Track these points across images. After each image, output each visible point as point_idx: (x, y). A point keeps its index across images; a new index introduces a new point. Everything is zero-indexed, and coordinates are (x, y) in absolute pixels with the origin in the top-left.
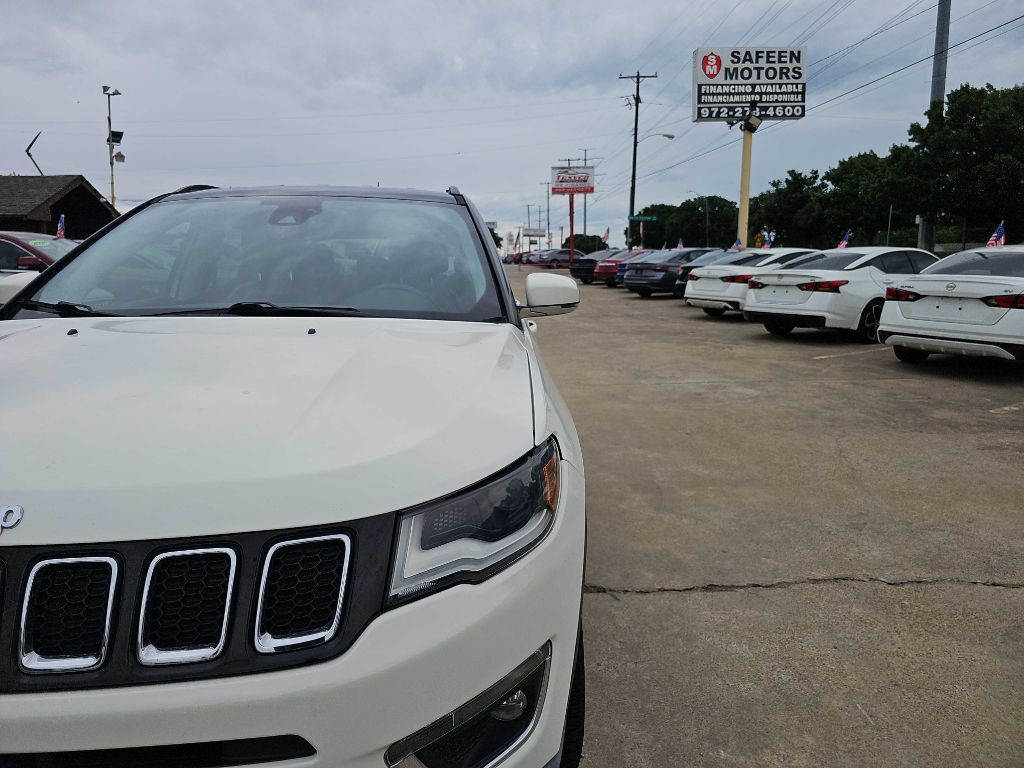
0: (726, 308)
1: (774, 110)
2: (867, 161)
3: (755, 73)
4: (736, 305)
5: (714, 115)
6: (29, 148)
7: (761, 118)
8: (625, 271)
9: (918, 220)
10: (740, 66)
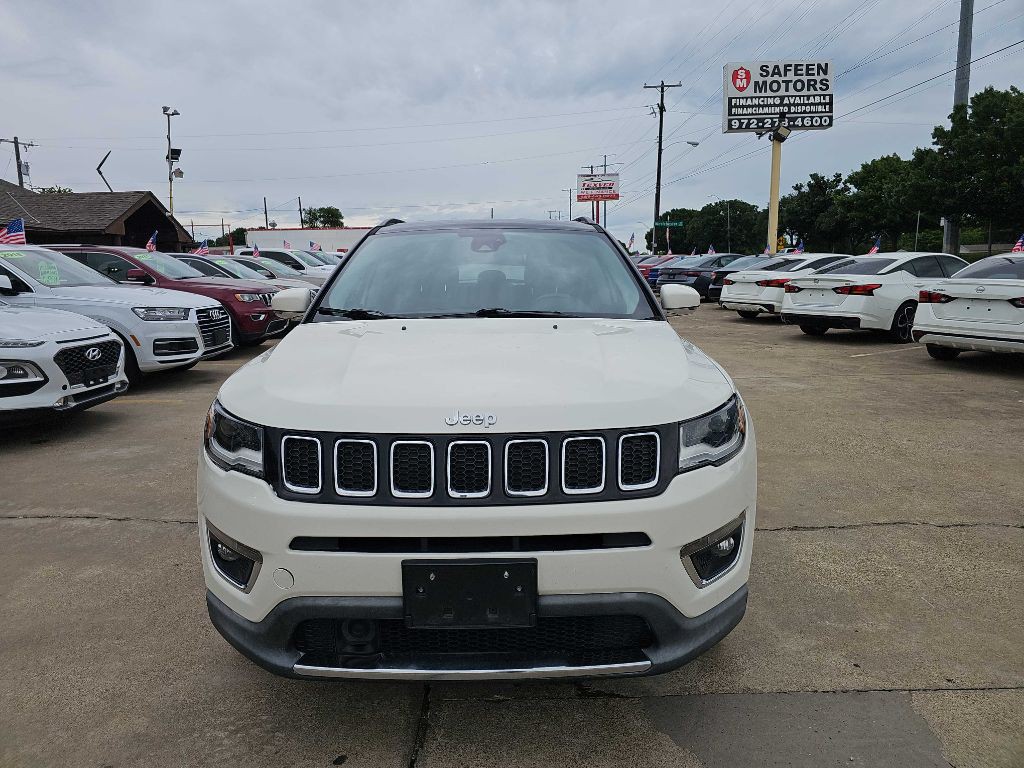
0: (761, 311)
1: (802, 121)
2: (890, 164)
3: (783, 85)
4: (770, 307)
5: (744, 126)
6: (101, 165)
7: (789, 128)
8: (657, 276)
9: (943, 222)
10: (769, 79)
